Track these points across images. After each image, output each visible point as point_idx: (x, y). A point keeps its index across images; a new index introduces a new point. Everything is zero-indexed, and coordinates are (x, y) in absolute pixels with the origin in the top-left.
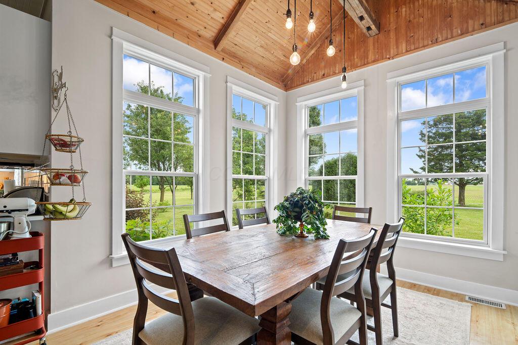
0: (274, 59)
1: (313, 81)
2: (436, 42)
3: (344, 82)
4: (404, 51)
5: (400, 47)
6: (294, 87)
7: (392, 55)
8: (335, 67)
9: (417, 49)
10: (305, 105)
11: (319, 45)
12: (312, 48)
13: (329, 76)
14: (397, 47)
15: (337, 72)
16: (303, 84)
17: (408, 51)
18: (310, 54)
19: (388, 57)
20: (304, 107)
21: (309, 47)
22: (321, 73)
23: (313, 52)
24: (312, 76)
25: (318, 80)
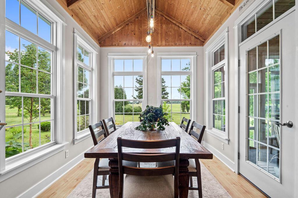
0: (98, 26)
1: (118, 45)
2: (176, 45)
3: (152, 54)
4: (164, 45)
5: (163, 42)
6: (106, 46)
7: (159, 45)
8: (132, 42)
9: (169, 45)
10: (113, 58)
11: (122, 27)
12: (119, 27)
13: (128, 45)
14: (161, 42)
15: (133, 45)
16: (112, 45)
17: (166, 45)
18: (117, 30)
19: (157, 45)
20: (112, 59)
21: (117, 26)
22: (124, 43)
23: (119, 29)
24: (118, 43)
25: (121, 46)
